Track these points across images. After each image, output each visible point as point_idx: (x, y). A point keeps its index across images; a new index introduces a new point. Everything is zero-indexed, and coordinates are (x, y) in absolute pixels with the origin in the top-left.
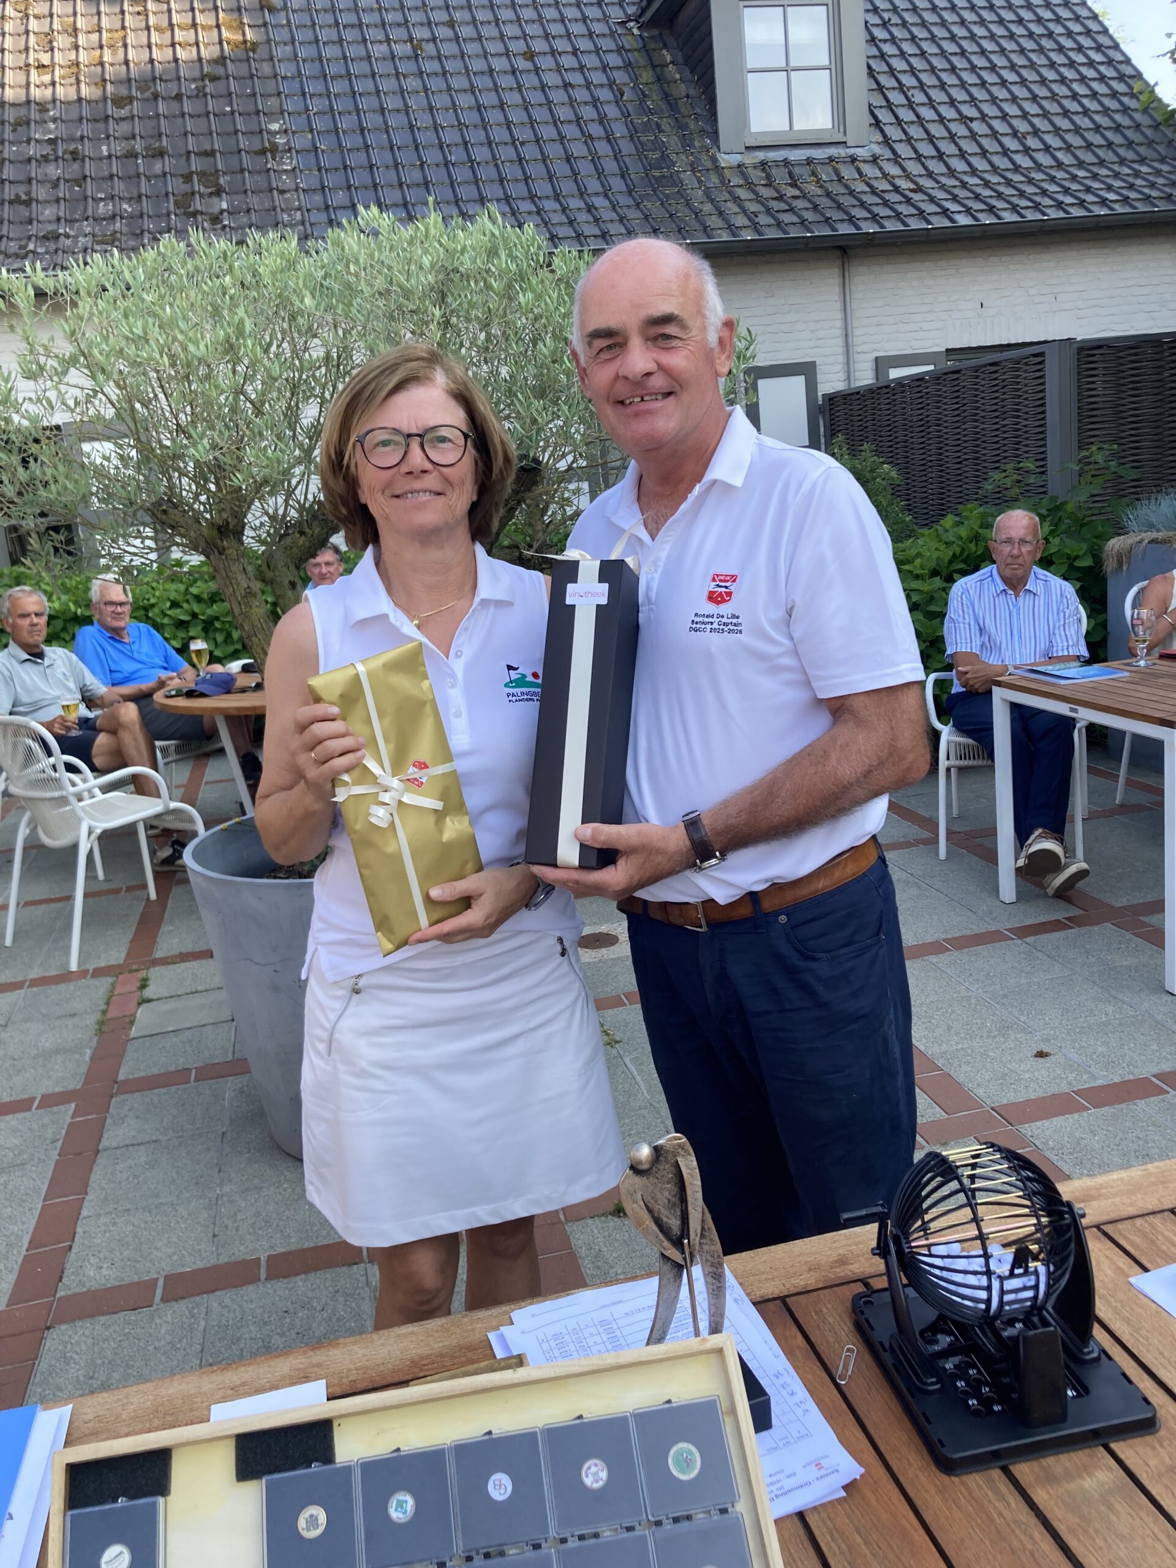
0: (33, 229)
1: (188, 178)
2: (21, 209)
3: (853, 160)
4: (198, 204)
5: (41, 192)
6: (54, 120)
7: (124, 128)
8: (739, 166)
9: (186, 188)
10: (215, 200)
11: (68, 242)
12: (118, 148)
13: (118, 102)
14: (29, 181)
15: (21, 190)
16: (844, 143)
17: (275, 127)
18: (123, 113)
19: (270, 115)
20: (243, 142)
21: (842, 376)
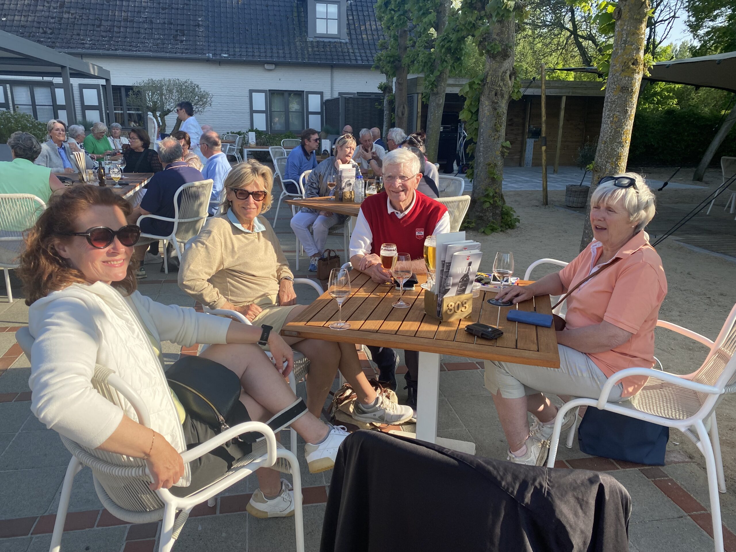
0: (139, 40)
1: (177, 31)
2: (137, 34)
3: (341, 43)
4: (178, 38)
5: (142, 31)
6: (147, 12)
7: (163, 16)
8: (312, 41)
9: (176, 33)
10: (182, 37)
11: (147, 44)
12: (162, 21)
13: (163, 9)
14: (140, 28)
15: (138, 30)
16: (339, 38)
17: (200, 19)
18: (164, 12)
19: (199, 16)
20: (192, 23)
21: (330, 96)
